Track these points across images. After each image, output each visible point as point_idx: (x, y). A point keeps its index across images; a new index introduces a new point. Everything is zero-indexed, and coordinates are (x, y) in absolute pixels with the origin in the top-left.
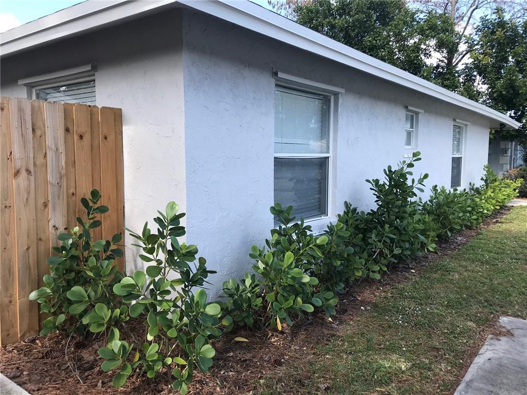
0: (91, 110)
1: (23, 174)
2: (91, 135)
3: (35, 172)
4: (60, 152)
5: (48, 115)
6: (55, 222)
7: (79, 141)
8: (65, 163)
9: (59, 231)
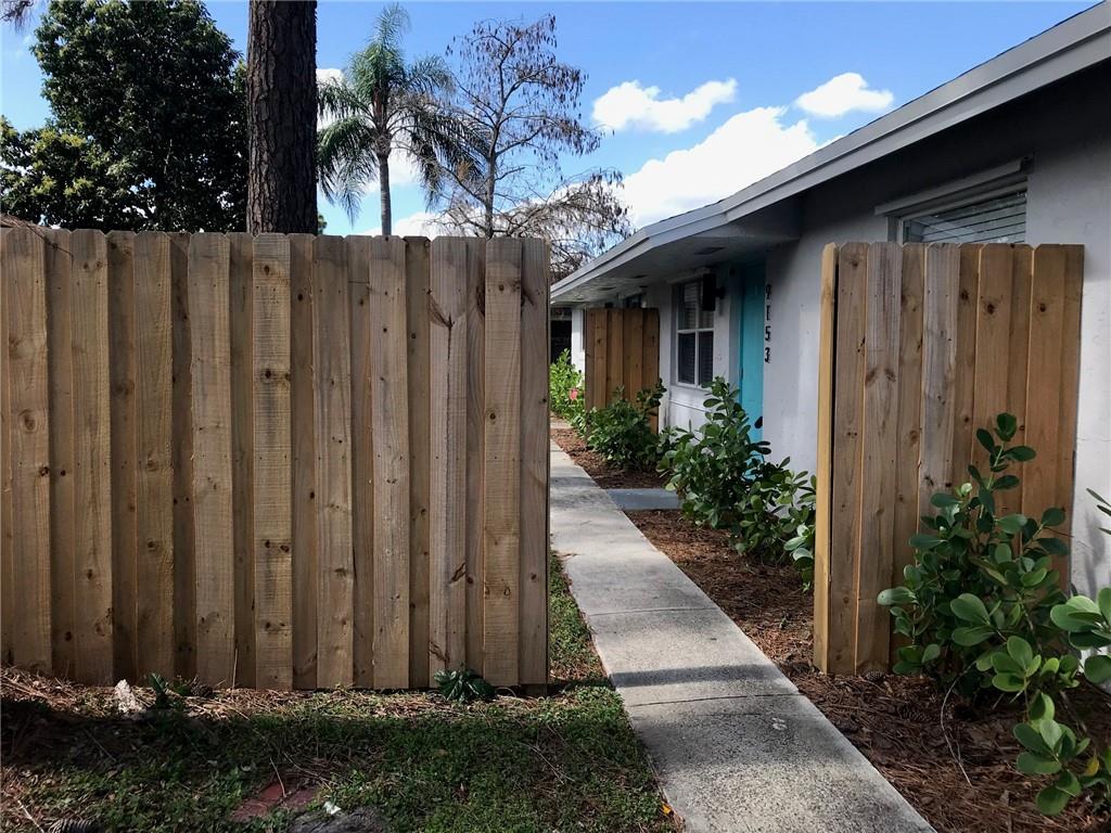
0: (1016, 252)
1: (881, 377)
2: (1012, 303)
3: (900, 375)
4: (948, 337)
5: (931, 268)
6: (929, 469)
7: (986, 317)
8: (956, 359)
9: (936, 487)
